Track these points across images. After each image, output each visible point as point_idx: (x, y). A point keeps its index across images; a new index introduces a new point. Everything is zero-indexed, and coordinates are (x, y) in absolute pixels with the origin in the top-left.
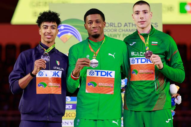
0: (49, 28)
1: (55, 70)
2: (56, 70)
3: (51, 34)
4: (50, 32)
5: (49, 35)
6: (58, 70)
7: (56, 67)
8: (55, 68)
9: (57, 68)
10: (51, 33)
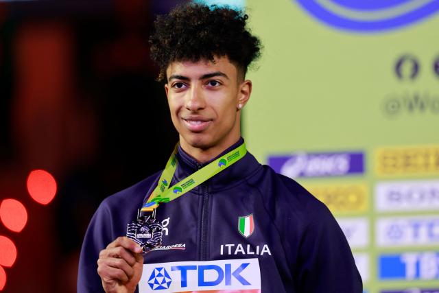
0: (194, 85)
1: (226, 257)
2: (233, 257)
3: (206, 114)
4: (198, 105)
5: (196, 120)
6: (240, 256)
7: (230, 246)
8: (226, 249)
9: (233, 249)
10: (201, 109)
